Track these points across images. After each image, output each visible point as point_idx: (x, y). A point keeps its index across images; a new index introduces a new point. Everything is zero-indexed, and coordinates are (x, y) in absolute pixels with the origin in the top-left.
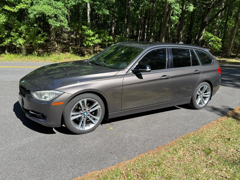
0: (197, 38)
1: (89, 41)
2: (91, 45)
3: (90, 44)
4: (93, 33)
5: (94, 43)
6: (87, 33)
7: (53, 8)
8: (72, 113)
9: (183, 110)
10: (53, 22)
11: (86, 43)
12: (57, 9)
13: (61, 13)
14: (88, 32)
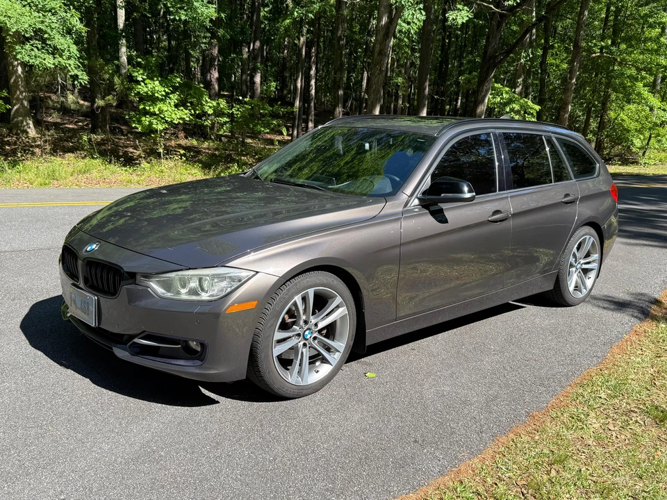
0: (459, 104)
1: (153, 114)
2: (160, 127)
3: (154, 126)
4: (165, 91)
5: (166, 121)
6: (146, 90)
7: (28, 8)
8: (279, 335)
9: (531, 309)
10: (33, 53)
11: (139, 122)
12: (45, 12)
13: (57, 25)
14: (150, 86)
